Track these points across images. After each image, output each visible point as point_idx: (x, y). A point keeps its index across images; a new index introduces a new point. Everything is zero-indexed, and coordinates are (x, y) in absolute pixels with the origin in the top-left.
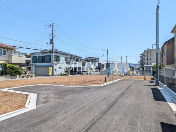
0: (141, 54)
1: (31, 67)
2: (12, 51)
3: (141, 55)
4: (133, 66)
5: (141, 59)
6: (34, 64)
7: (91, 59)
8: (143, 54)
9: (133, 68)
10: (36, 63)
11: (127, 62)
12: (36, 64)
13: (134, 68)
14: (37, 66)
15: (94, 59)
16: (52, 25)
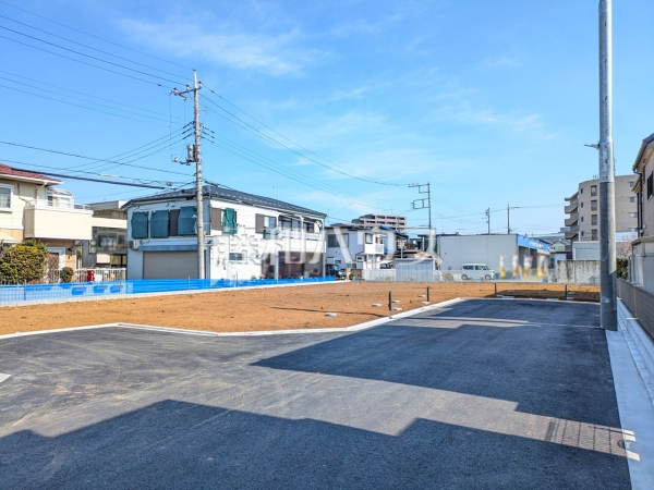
0: (566, 200)
1: (126, 255)
2: (36, 191)
3: (568, 203)
4: (535, 245)
5: (568, 217)
6: (137, 244)
7: (377, 220)
8: (575, 197)
9: (533, 252)
10: (147, 237)
11: (509, 230)
12: (144, 240)
13: (539, 251)
14: (149, 249)
15: (386, 220)
16: (195, 90)
